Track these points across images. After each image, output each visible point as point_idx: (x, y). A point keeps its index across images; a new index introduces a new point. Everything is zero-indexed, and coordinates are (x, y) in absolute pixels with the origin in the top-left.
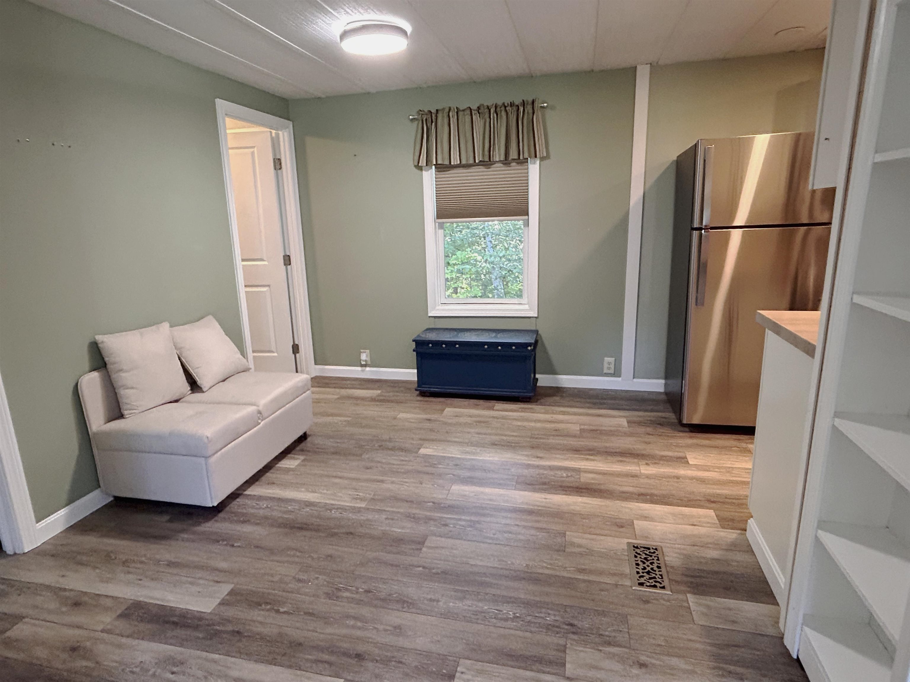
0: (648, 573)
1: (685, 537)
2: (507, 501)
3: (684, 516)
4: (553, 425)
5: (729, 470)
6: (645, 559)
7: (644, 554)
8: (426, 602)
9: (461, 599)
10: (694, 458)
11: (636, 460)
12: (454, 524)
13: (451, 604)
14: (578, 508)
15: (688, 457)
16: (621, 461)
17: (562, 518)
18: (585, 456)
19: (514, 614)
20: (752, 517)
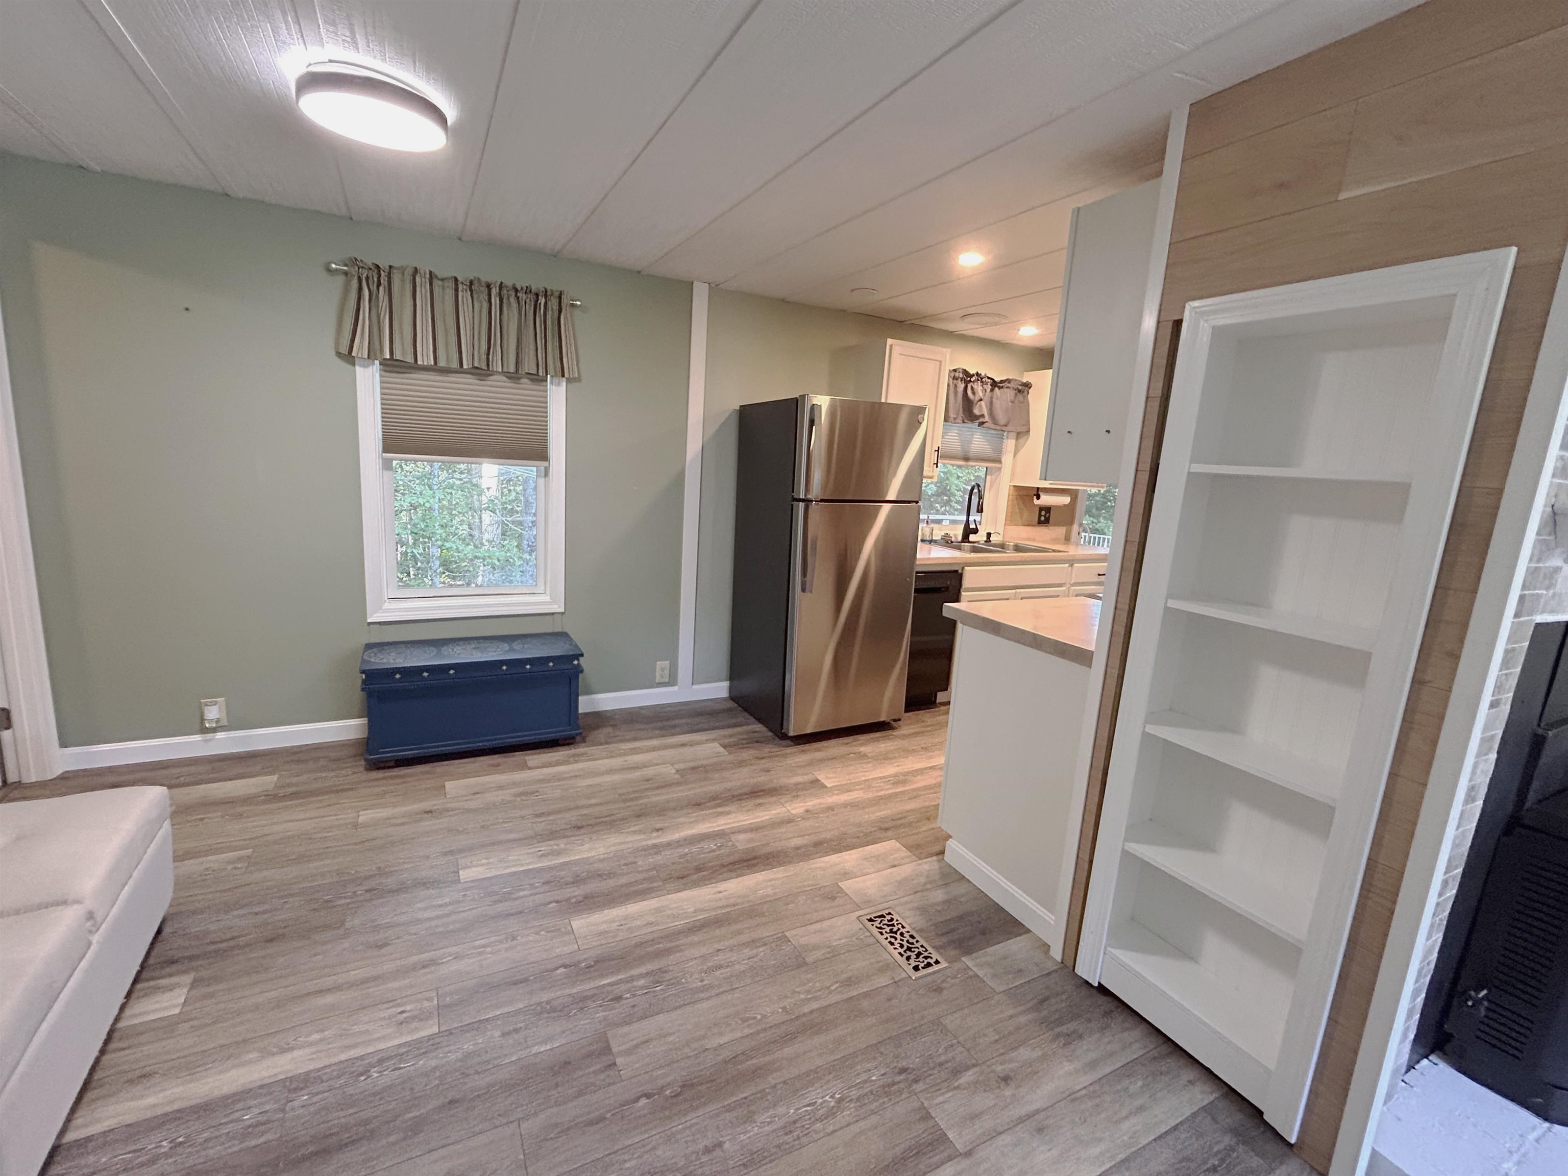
0: (909, 949)
1: (901, 883)
2: (675, 917)
3: (878, 858)
4: (637, 774)
5: (867, 785)
6: (891, 931)
7: (885, 926)
8: (704, 1159)
9: (749, 1118)
10: (827, 777)
11: (774, 799)
12: (628, 991)
13: (742, 1137)
14: (770, 891)
15: (819, 778)
16: (760, 804)
17: (762, 914)
18: (714, 810)
19: (832, 1097)
20: (950, 837)
